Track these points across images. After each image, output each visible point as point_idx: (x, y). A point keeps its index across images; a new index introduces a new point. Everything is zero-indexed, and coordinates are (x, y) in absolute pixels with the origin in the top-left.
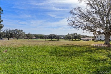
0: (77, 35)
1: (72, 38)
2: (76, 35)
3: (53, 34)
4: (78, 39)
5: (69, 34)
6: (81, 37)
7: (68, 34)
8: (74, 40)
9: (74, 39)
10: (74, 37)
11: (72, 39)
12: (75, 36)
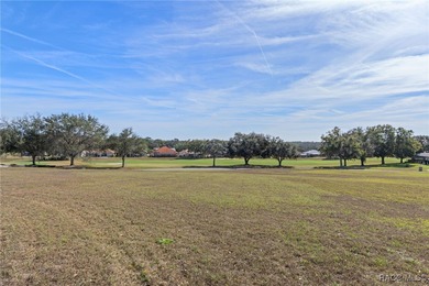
0: (391, 137)
1: (361, 152)
2: (384, 136)
3: (252, 136)
4: (398, 156)
5: (344, 130)
6: (416, 146)
7: (336, 131)
8: (377, 160)
9: (375, 155)
10: (372, 147)
11: (363, 160)
12: (376, 144)
